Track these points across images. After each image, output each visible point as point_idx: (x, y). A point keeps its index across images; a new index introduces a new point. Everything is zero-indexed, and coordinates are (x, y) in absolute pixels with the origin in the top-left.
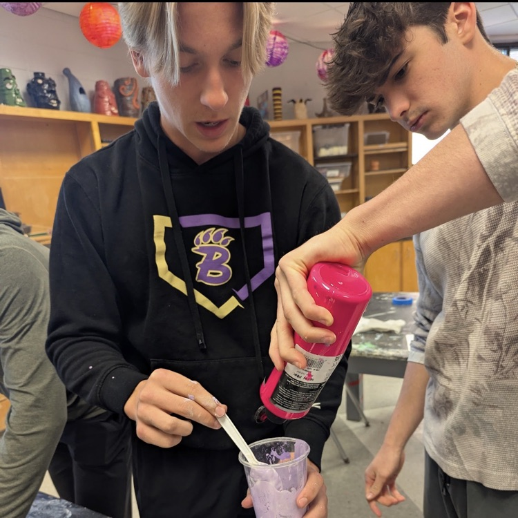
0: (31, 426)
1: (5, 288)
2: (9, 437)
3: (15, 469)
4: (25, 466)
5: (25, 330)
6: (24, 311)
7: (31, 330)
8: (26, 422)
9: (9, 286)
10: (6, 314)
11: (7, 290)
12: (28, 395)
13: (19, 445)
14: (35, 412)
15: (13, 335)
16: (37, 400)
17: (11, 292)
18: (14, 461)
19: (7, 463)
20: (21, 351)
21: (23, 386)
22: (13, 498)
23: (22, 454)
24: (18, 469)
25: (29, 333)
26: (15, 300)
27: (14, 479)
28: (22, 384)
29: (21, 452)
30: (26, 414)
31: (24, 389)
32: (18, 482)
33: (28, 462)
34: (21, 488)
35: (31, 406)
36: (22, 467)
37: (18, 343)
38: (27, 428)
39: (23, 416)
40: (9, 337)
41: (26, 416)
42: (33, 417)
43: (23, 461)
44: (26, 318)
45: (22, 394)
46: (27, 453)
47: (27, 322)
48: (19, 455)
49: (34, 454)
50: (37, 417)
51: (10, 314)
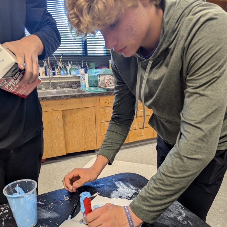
0: (194, 153)
1: (211, 46)
2: (177, 155)
3: (174, 179)
4: (181, 179)
5: (212, 81)
6: (217, 67)
7: (216, 82)
8: (192, 149)
9: (214, 44)
10: (203, 67)
11: (211, 48)
12: (199, 130)
13: (183, 164)
14: (200, 145)
15: (202, 84)
16: (205, 136)
17: (214, 50)
18: (175, 173)
19: (170, 173)
20: (204, 97)
21: (197, 123)
22: (165, 197)
23: (181, 171)
24: (175, 179)
25: (214, 84)
26: (214, 56)
27: (170, 185)
28: (197, 122)
29: (181, 169)
30: (193, 143)
31: (198, 125)
32: (172, 188)
33: (183, 177)
34: (172, 193)
35: (199, 139)
36: (178, 179)
37: (203, 90)
38: (191, 154)
39: (191, 144)
40: (198, 85)
41: (193, 145)
42: (198, 147)
43: (181, 176)
44: (215, 72)
45: (195, 128)
46: (185, 171)
47: (216, 75)
48: (179, 170)
49: (189, 173)
50: (200, 148)
51: (206, 68)
